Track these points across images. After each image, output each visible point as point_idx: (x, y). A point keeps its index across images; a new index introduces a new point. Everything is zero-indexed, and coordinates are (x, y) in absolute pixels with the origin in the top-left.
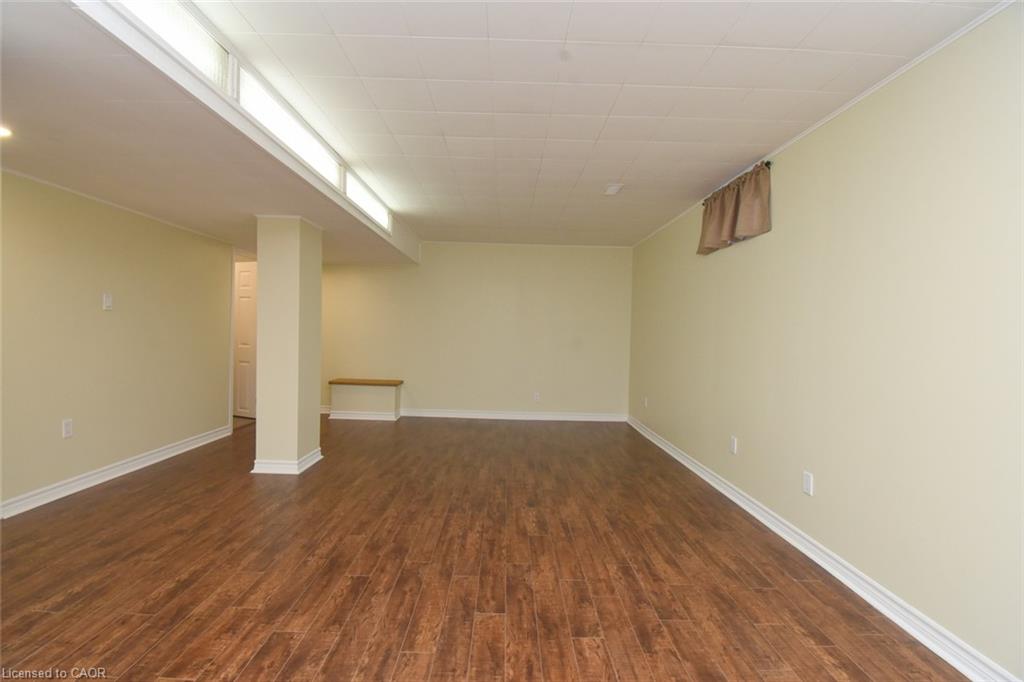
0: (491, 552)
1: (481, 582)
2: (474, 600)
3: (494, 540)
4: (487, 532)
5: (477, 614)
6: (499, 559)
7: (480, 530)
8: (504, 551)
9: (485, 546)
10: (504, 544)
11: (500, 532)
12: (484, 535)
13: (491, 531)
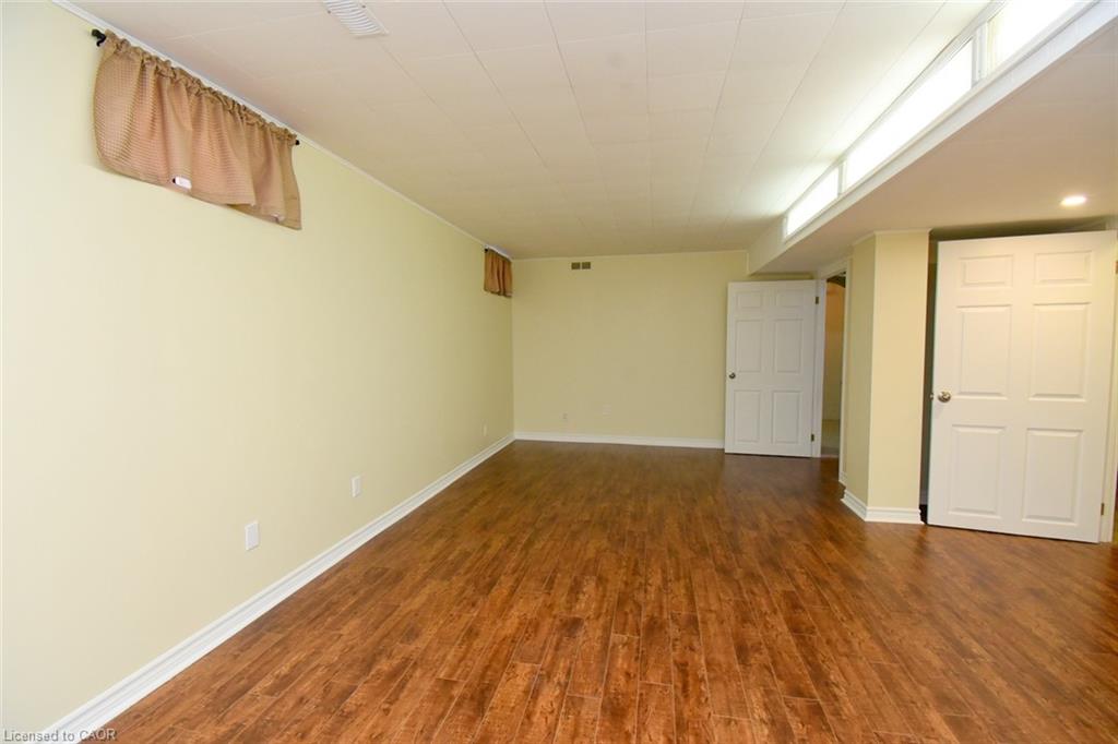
0: (636, 565)
1: (644, 545)
2: (648, 537)
3: (633, 574)
4: (641, 583)
5: (646, 530)
6: (629, 558)
7: (649, 588)
8: (624, 564)
9: (642, 569)
10: (623, 571)
11: (626, 584)
12: (643, 582)
13: (637, 585)
